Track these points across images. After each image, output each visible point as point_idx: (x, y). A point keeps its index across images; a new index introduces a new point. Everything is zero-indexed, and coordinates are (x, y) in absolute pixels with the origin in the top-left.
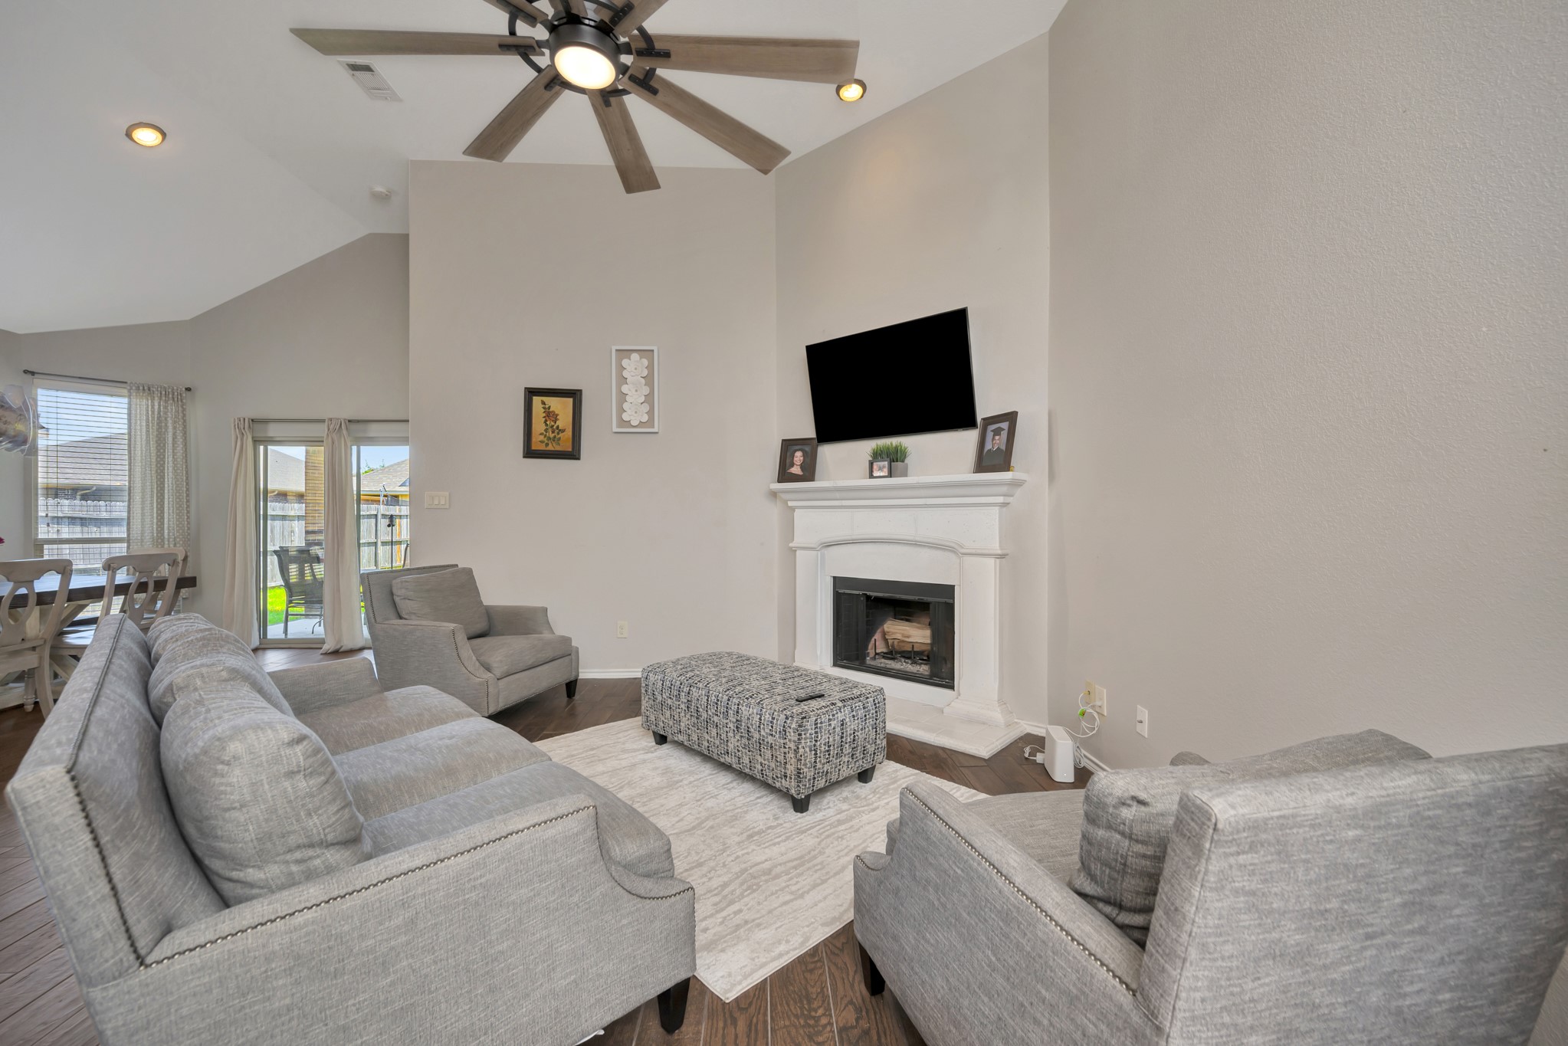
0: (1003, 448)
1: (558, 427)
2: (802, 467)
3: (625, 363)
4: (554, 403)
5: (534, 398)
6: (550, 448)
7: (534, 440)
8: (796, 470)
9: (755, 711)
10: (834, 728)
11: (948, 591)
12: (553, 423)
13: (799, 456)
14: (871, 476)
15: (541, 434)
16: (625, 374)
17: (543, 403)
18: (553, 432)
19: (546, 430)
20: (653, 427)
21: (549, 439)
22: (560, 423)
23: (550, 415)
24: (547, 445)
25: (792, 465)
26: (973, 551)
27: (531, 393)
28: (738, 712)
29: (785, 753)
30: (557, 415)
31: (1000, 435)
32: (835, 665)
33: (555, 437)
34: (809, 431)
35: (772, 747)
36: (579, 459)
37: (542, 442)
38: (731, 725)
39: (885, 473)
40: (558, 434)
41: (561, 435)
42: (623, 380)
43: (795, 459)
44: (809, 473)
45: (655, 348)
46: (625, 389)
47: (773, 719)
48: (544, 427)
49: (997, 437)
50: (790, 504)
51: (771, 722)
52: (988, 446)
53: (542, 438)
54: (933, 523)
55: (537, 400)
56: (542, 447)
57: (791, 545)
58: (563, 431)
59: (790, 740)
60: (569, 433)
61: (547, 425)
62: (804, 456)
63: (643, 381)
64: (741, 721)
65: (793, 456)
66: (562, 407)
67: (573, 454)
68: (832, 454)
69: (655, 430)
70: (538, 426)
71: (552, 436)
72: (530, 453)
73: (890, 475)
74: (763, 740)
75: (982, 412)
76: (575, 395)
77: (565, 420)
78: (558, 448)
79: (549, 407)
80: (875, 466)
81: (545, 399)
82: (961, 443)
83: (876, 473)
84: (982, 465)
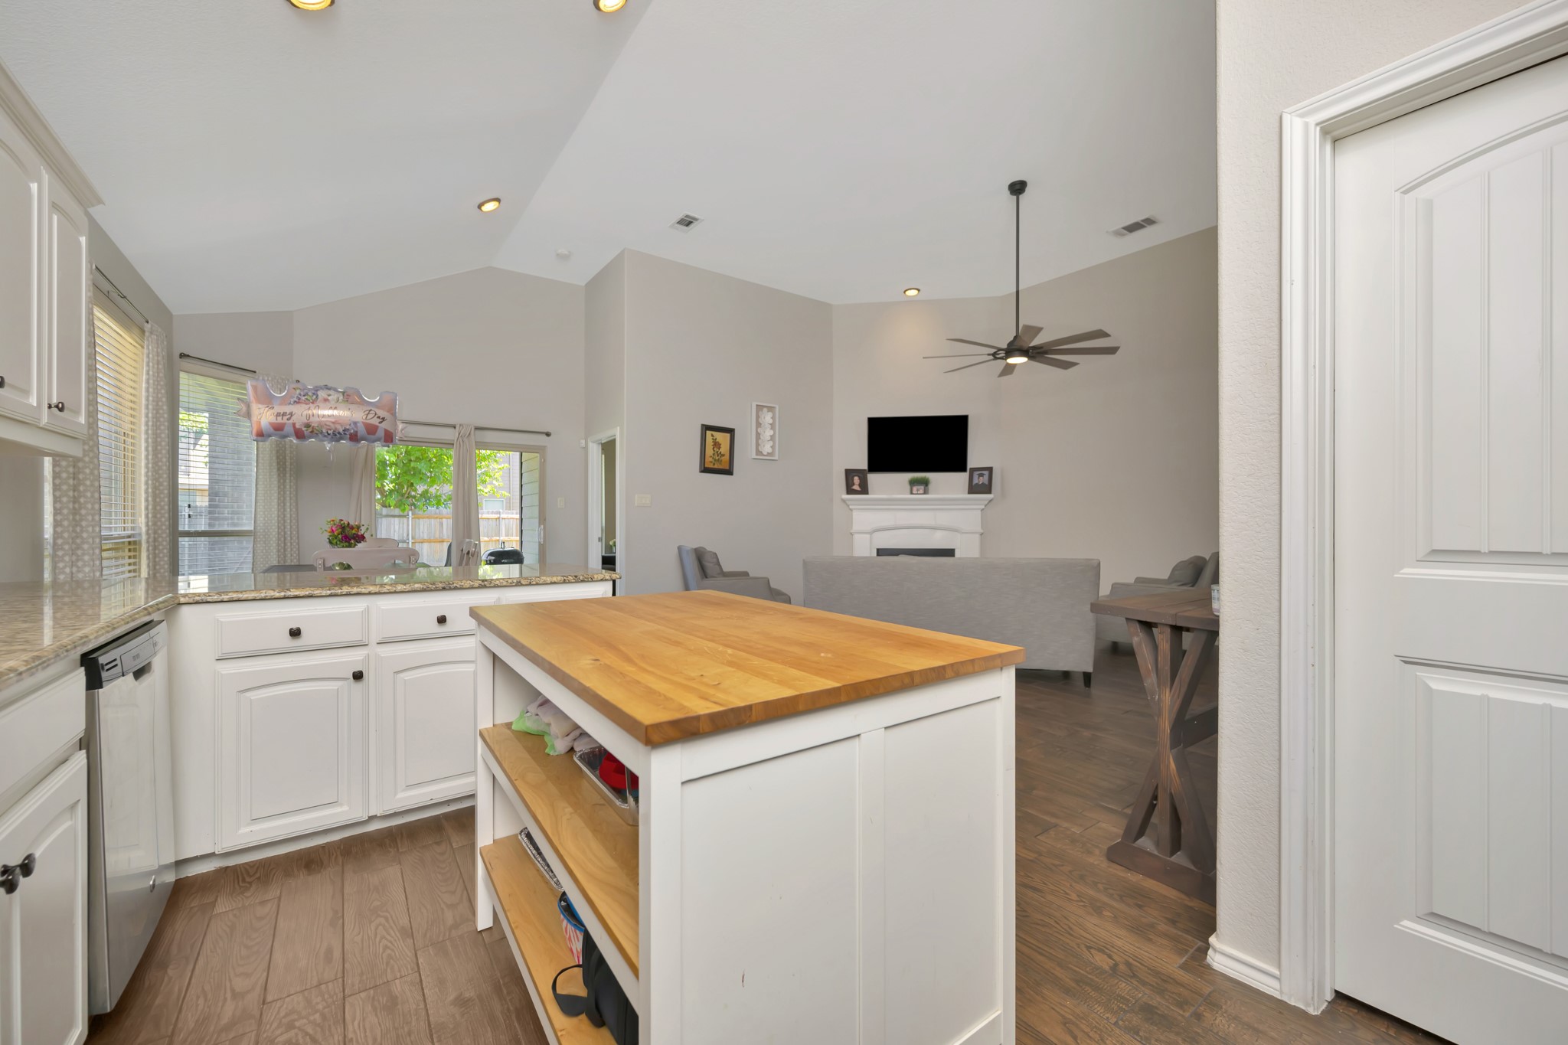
0: (986, 483)
2: (860, 485)
3: (759, 413)
4: (719, 436)
5: (707, 432)
6: (716, 466)
7: (706, 460)
8: (856, 487)
13: (856, 480)
14: (912, 493)
16: (759, 420)
17: (712, 436)
19: (714, 454)
20: (774, 456)
21: (715, 460)
23: (717, 445)
24: (714, 464)
25: (854, 484)
26: (968, 532)
27: (707, 428)
31: (982, 476)
34: (864, 464)
37: (711, 462)
41: (723, 458)
42: (759, 425)
44: (864, 490)
45: (777, 406)
46: (760, 430)
48: (713, 452)
49: (981, 478)
50: (851, 507)
52: (976, 481)
53: (711, 459)
54: (944, 518)
55: (709, 433)
56: (711, 466)
57: (852, 531)
58: (723, 455)
60: (727, 457)
62: (860, 479)
63: (770, 426)
65: (853, 479)
66: (723, 438)
67: (729, 472)
68: (874, 478)
69: (776, 458)
70: (709, 451)
71: (717, 458)
72: (705, 470)
73: (922, 493)
75: (972, 462)
76: (731, 432)
77: (725, 448)
78: (720, 467)
80: (913, 488)
81: (713, 433)
82: (960, 479)
83: (915, 491)
84: (973, 489)
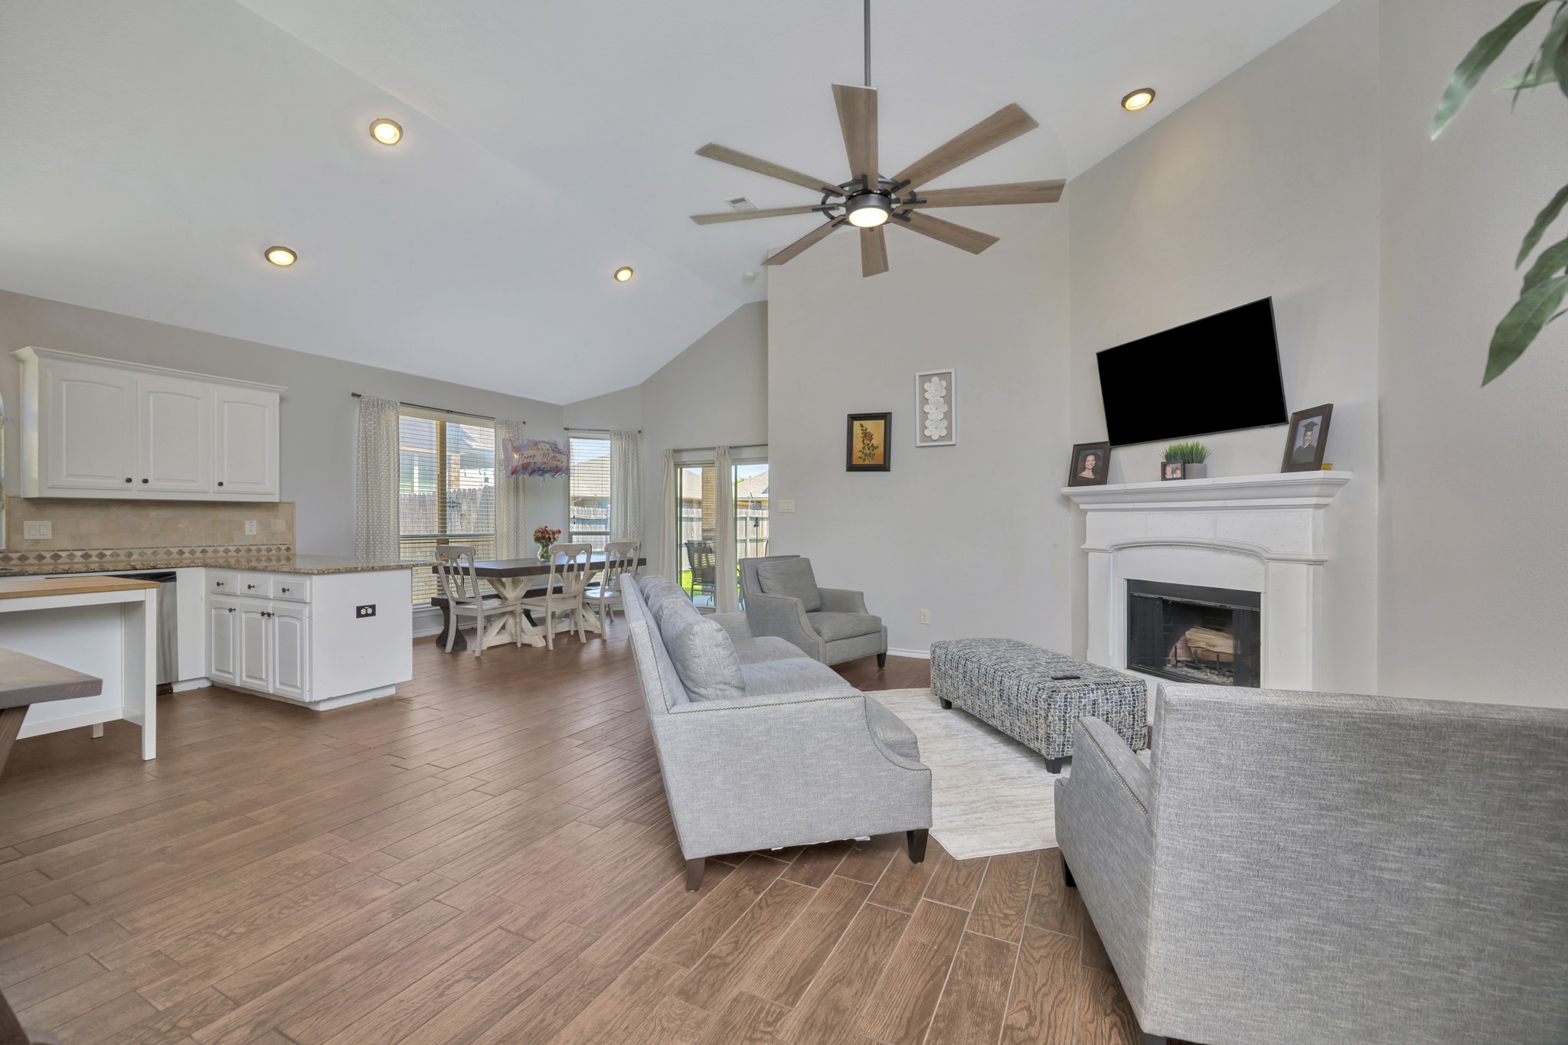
0: (1315, 444)
1: (873, 445)
2: (1094, 470)
3: (927, 386)
4: (869, 425)
5: (855, 422)
6: (867, 462)
7: (854, 456)
8: (1087, 474)
9: (1014, 683)
10: (1085, 705)
11: (1254, 598)
12: (869, 442)
13: (1091, 461)
14: (1164, 478)
15: (860, 451)
16: (927, 395)
17: (862, 426)
18: (869, 449)
19: (864, 448)
20: (951, 440)
21: (866, 455)
22: (875, 442)
23: (867, 435)
24: (864, 460)
25: (1084, 469)
26: (1281, 557)
27: (853, 418)
28: (1001, 683)
29: (1037, 719)
30: (872, 435)
31: (1311, 430)
32: (1129, 667)
33: (870, 453)
34: (1101, 435)
35: (1026, 713)
36: (889, 470)
37: (860, 458)
38: (996, 693)
39: (1179, 474)
40: (873, 450)
41: (875, 451)
42: (925, 401)
43: (1087, 463)
44: (1101, 476)
45: (953, 371)
46: (927, 408)
47: (1028, 689)
48: (862, 445)
49: (1309, 433)
50: (1082, 507)
51: (1027, 692)
52: (1299, 443)
53: (860, 454)
54: (1233, 526)
55: (856, 424)
56: (861, 462)
57: (1082, 546)
58: (877, 448)
59: (1041, 708)
60: (881, 450)
61: (864, 444)
62: (1096, 459)
63: (942, 400)
64: (1003, 690)
65: (1085, 460)
66: (876, 428)
67: (884, 467)
68: (1126, 457)
69: (953, 442)
70: (858, 445)
71: (868, 452)
72: (852, 467)
73: (1184, 477)
74: (1020, 707)
75: (1293, 405)
76: (885, 417)
77: (878, 439)
78: (873, 462)
79: (866, 429)
80: (1169, 469)
81: (863, 422)
82: (1272, 439)
83: (1169, 475)
84: (1291, 463)
